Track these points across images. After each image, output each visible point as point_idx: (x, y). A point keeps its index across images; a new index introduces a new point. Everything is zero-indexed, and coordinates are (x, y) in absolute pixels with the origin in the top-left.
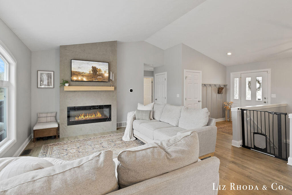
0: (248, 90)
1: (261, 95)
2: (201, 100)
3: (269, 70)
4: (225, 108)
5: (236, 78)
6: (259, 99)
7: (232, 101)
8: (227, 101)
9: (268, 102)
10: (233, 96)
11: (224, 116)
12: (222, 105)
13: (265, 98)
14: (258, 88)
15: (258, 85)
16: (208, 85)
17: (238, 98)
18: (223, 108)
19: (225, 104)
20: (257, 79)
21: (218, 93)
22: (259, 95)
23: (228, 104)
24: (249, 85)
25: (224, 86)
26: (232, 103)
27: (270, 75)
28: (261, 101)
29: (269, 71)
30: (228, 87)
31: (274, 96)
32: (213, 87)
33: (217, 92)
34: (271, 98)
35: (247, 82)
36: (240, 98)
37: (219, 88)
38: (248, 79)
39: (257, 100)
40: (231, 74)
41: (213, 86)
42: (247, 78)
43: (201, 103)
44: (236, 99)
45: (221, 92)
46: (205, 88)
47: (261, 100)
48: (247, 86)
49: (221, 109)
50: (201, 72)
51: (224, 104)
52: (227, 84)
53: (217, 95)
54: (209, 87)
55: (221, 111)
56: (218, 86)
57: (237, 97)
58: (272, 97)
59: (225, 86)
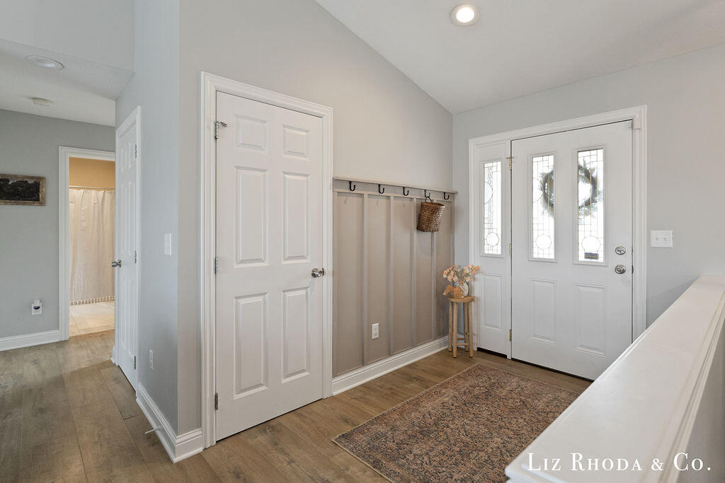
0: (543, 213)
1: (601, 234)
2: (328, 266)
3: (640, 113)
4: (450, 295)
5: (492, 161)
6: (590, 256)
7: (474, 261)
8: (457, 263)
9: (636, 270)
10: (481, 241)
11: (443, 331)
12: (437, 282)
13: (620, 251)
14: (588, 204)
15: (585, 190)
16: (366, 184)
17: (497, 250)
18: (439, 294)
19: (450, 278)
20: (582, 163)
21: (420, 228)
22: (591, 234)
23: (462, 276)
24: (543, 188)
25: (442, 199)
26: (477, 270)
27: (642, 137)
28: (599, 265)
29: (637, 116)
30: (458, 202)
31: (663, 238)
32: (392, 198)
33: (414, 224)
34: (651, 250)
35: (535, 175)
36: (508, 252)
37: (422, 206)
38: (542, 166)
39: (582, 258)
40: (472, 143)
41: (392, 195)
42: (535, 159)
43: (327, 282)
44: (490, 252)
45: (430, 220)
46: (353, 201)
47: (601, 259)
48: (538, 194)
49: (433, 301)
50: (327, 112)
51: (445, 276)
52: (454, 189)
53: (412, 236)
54: (374, 200)
55: (434, 308)
56: (416, 196)
57: (493, 243)
58: (654, 244)
59: (448, 196)
